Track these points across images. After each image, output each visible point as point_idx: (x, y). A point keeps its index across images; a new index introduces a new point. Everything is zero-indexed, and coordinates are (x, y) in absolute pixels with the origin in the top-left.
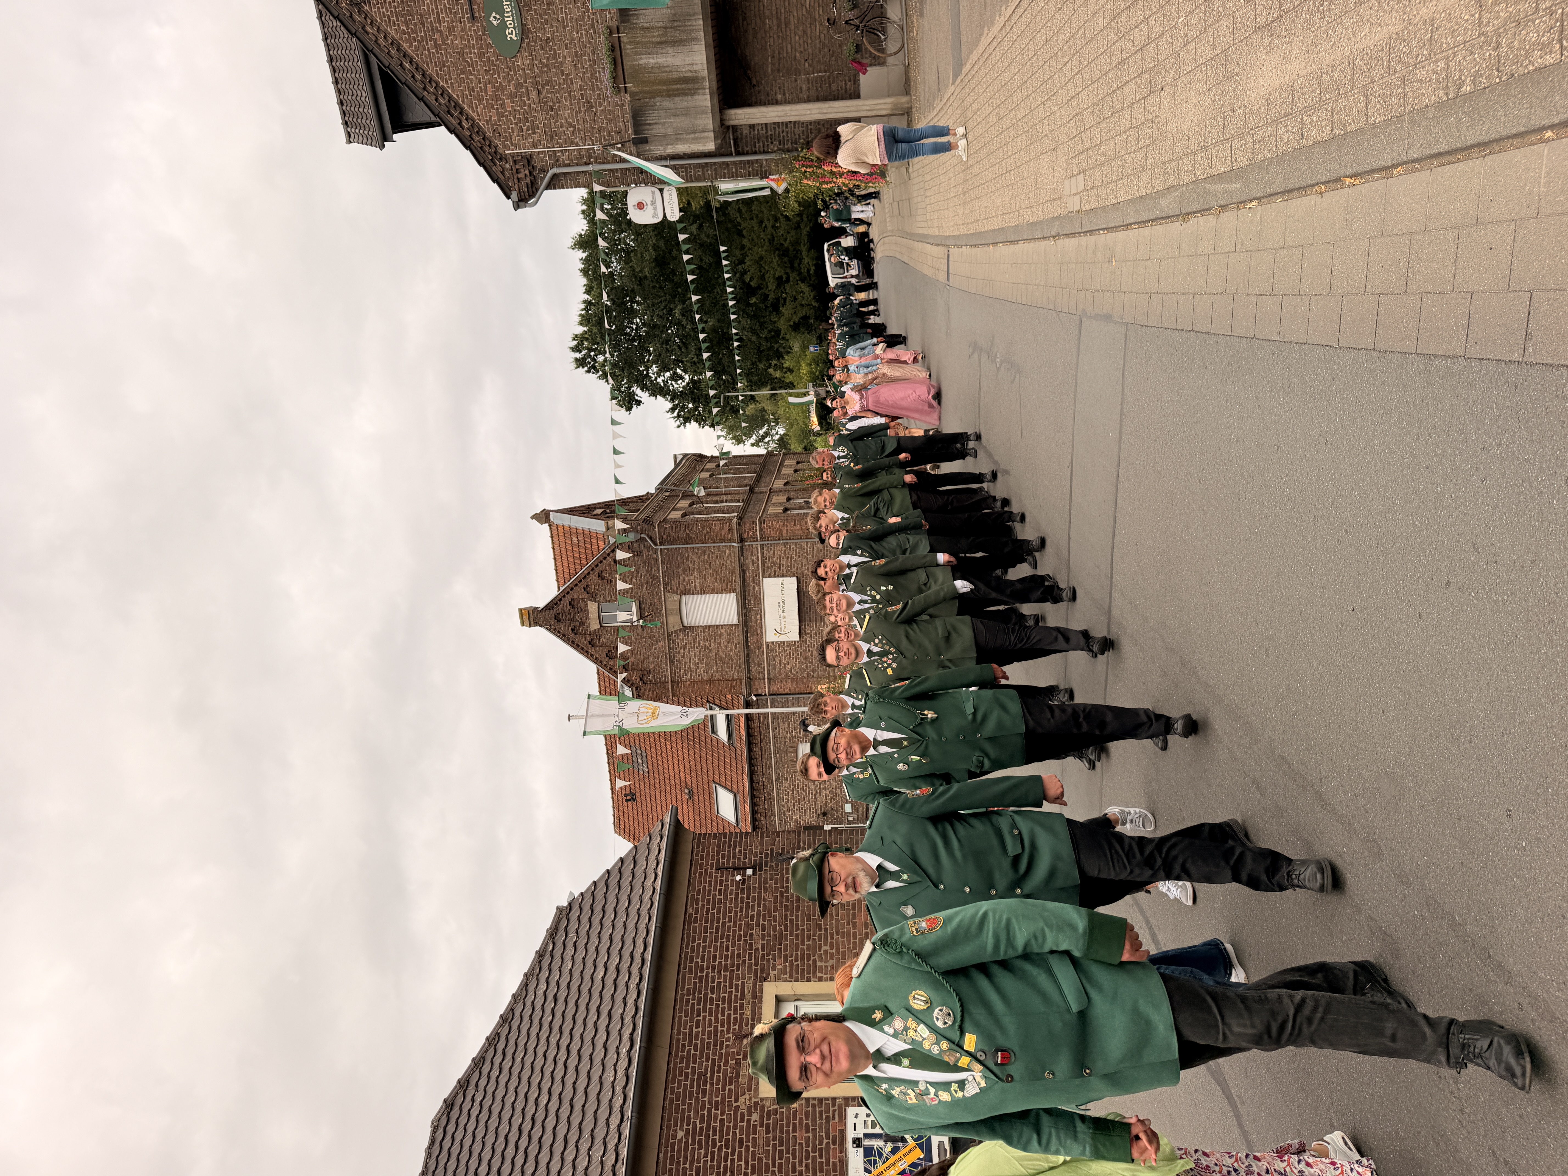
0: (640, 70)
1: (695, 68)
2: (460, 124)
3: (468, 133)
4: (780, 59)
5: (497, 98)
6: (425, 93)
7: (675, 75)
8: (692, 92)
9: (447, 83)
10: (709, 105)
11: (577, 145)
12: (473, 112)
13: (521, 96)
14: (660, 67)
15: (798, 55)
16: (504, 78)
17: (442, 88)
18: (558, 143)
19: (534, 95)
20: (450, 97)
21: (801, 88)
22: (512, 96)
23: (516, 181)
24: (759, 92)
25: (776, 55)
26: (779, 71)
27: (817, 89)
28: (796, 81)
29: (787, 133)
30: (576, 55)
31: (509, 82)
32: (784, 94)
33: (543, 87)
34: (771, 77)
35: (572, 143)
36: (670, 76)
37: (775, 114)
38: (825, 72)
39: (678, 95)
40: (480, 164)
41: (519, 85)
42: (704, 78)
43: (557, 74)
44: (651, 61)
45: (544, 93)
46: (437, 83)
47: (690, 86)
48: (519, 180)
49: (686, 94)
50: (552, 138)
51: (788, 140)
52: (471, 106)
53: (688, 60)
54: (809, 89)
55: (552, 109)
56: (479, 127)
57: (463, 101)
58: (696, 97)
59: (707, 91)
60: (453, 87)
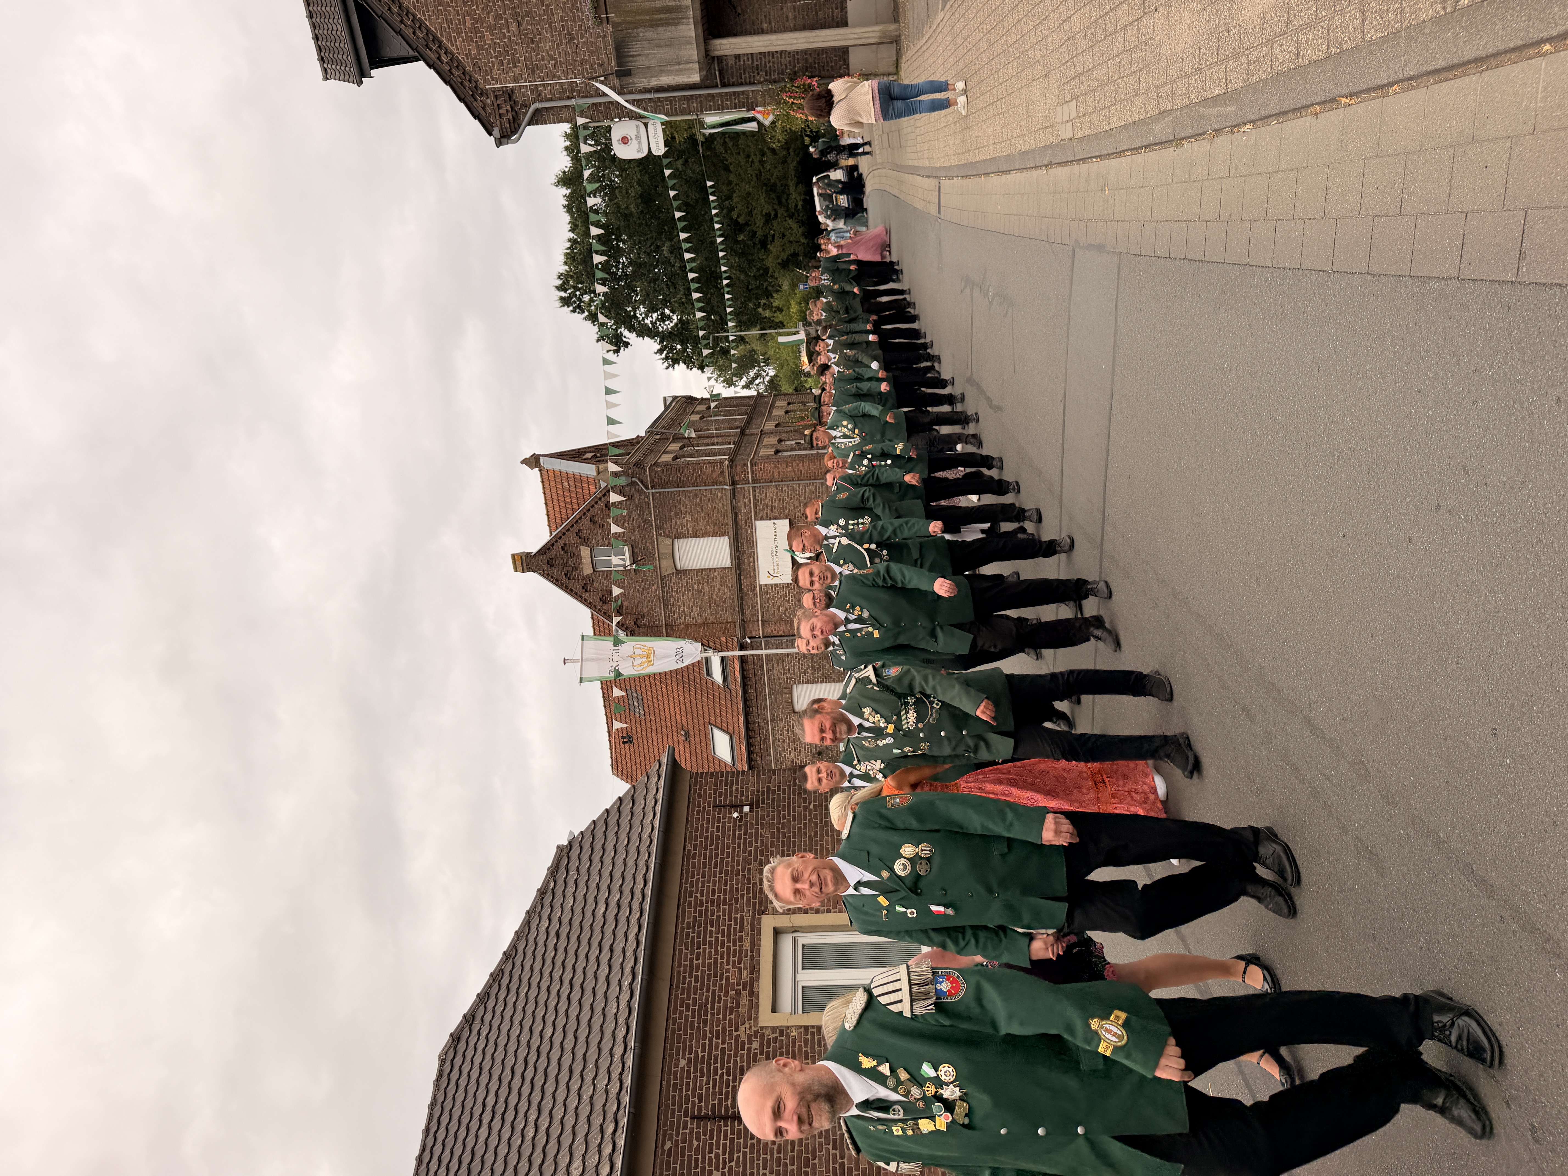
2: (439, 58)
3: (447, 68)
5: (476, 30)
6: (403, 26)
7: (658, 5)
8: (676, 22)
9: (424, 15)
10: (694, 35)
11: (559, 79)
12: (452, 45)
13: (500, 28)
16: (483, 9)
17: (420, 20)
18: (540, 77)
19: (514, 27)
20: (428, 31)
21: (787, 17)
22: (491, 29)
23: (498, 117)
24: (744, 21)
27: (803, 18)
28: (782, 9)
29: (774, 63)
31: (488, 13)
32: (770, 23)
33: (523, 19)
34: (757, 5)
35: (554, 76)
36: (654, 5)
37: (761, 44)
39: (662, 25)
40: (461, 99)
41: (498, 17)
42: (687, 7)
43: (536, 5)
45: (524, 26)
46: (414, 16)
47: (674, 15)
48: (500, 116)
49: (669, 24)
50: (533, 71)
51: (774, 71)
52: (449, 40)
54: (795, 17)
55: (533, 42)
56: (459, 61)
57: (441, 35)
58: (680, 27)
59: (691, 20)
60: (430, 20)
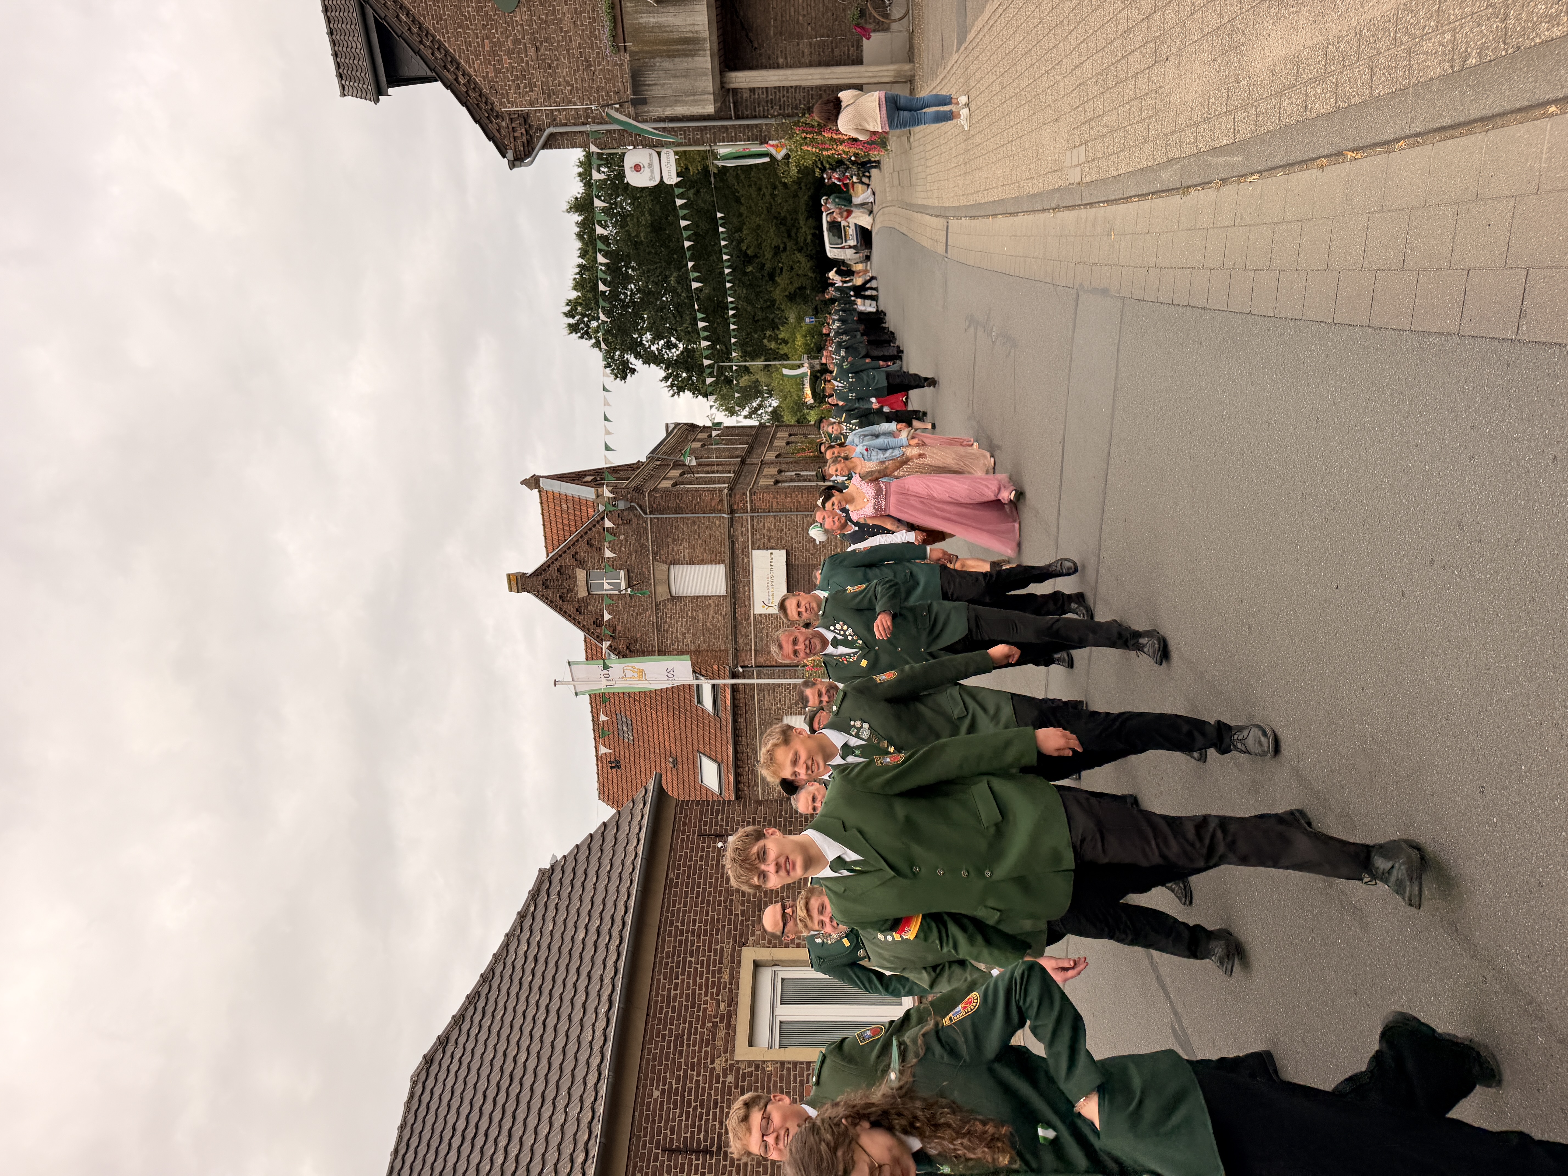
0: (640, 29)
1: (697, 28)
2: (456, 79)
3: (464, 89)
4: (782, 22)
5: (494, 54)
6: (422, 47)
7: (676, 36)
8: (692, 54)
9: (444, 37)
10: (710, 67)
11: (575, 104)
12: (470, 67)
13: (519, 53)
14: (660, 27)
15: (801, 18)
16: (502, 33)
17: (439, 41)
18: (555, 102)
19: (532, 52)
20: (447, 52)
21: (803, 53)
22: (509, 53)
23: (512, 140)
24: (761, 55)
25: (779, 18)
26: (781, 34)
27: (819, 54)
28: (798, 45)
29: (788, 97)
30: (576, 13)
31: (507, 37)
32: (786, 58)
33: (541, 44)
34: (773, 40)
35: (570, 102)
36: (671, 36)
37: (776, 78)
38: (828, 36)
39: (679, 56)
40: (476, 121)
41: (516, 41)
42: (704, 39)
43: (555, 31)
44: (652, 20)
45: (542, 50)
46: (434, 37)
47: (691, 47)
48: (515, 138)
49: (686, 56)
50: (549, 96)
51: (788, 106)
52: (467, 62)
53: (689, 20)
54: (811, 53)
55: (550, 67)
56: (476, 83)
57: (460, 56)
58: (697, 58)
59: (708, 52)
60: (449, 41)
